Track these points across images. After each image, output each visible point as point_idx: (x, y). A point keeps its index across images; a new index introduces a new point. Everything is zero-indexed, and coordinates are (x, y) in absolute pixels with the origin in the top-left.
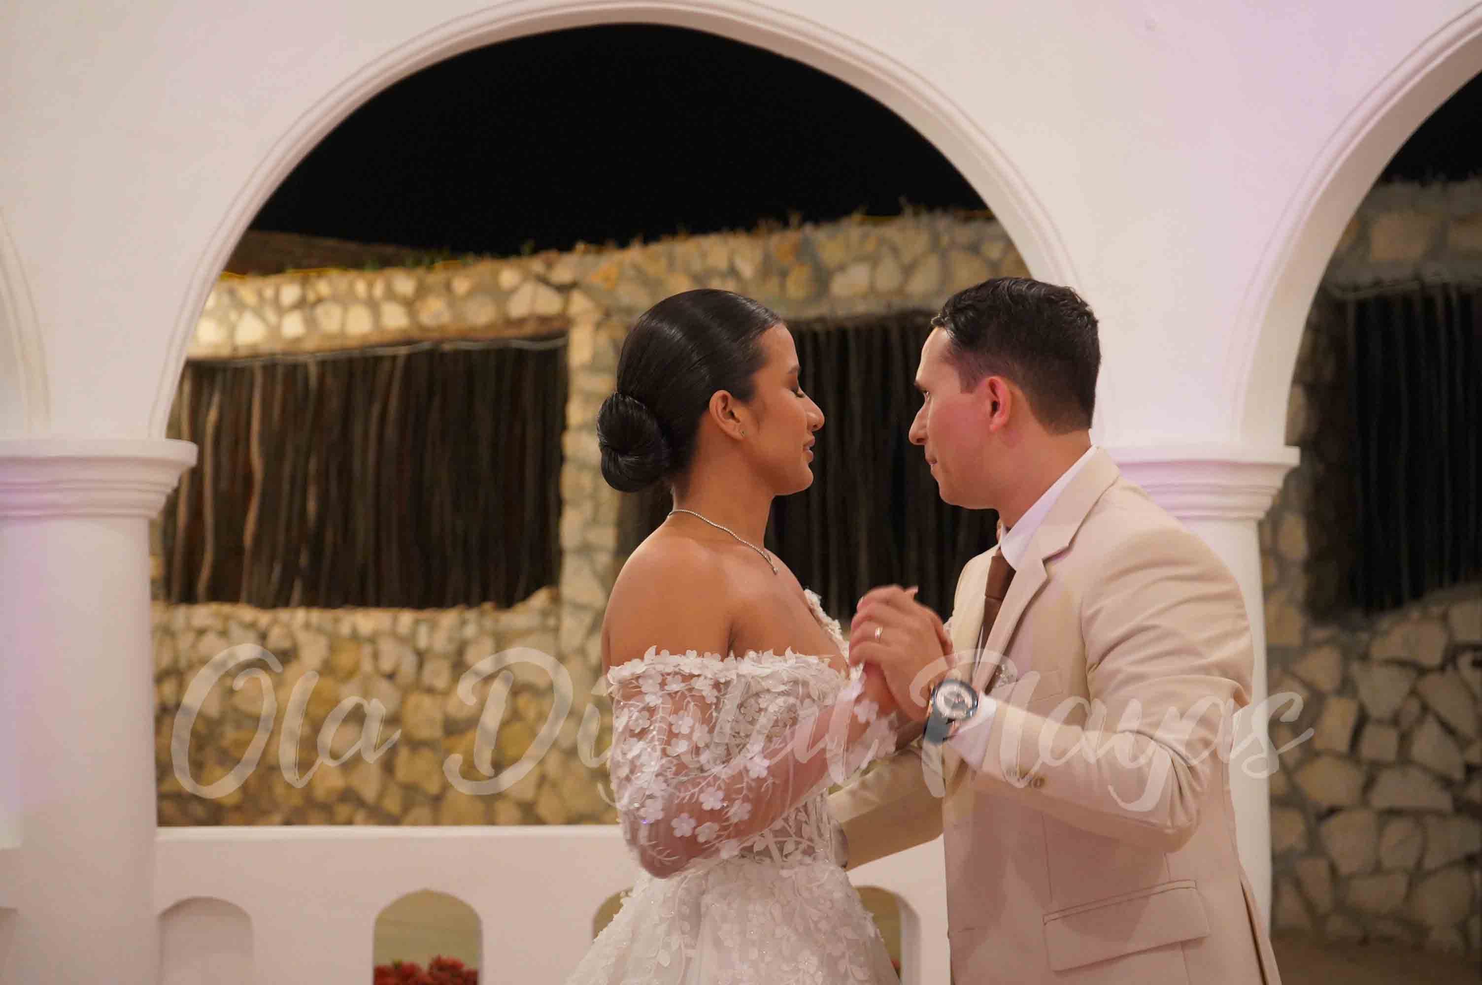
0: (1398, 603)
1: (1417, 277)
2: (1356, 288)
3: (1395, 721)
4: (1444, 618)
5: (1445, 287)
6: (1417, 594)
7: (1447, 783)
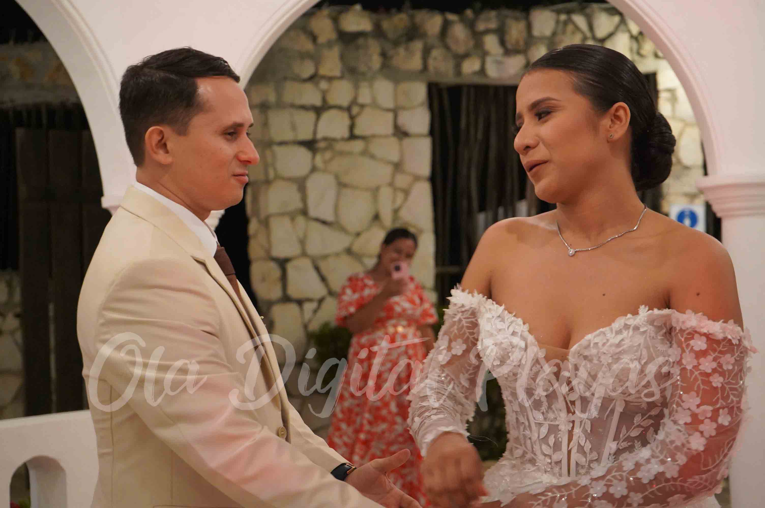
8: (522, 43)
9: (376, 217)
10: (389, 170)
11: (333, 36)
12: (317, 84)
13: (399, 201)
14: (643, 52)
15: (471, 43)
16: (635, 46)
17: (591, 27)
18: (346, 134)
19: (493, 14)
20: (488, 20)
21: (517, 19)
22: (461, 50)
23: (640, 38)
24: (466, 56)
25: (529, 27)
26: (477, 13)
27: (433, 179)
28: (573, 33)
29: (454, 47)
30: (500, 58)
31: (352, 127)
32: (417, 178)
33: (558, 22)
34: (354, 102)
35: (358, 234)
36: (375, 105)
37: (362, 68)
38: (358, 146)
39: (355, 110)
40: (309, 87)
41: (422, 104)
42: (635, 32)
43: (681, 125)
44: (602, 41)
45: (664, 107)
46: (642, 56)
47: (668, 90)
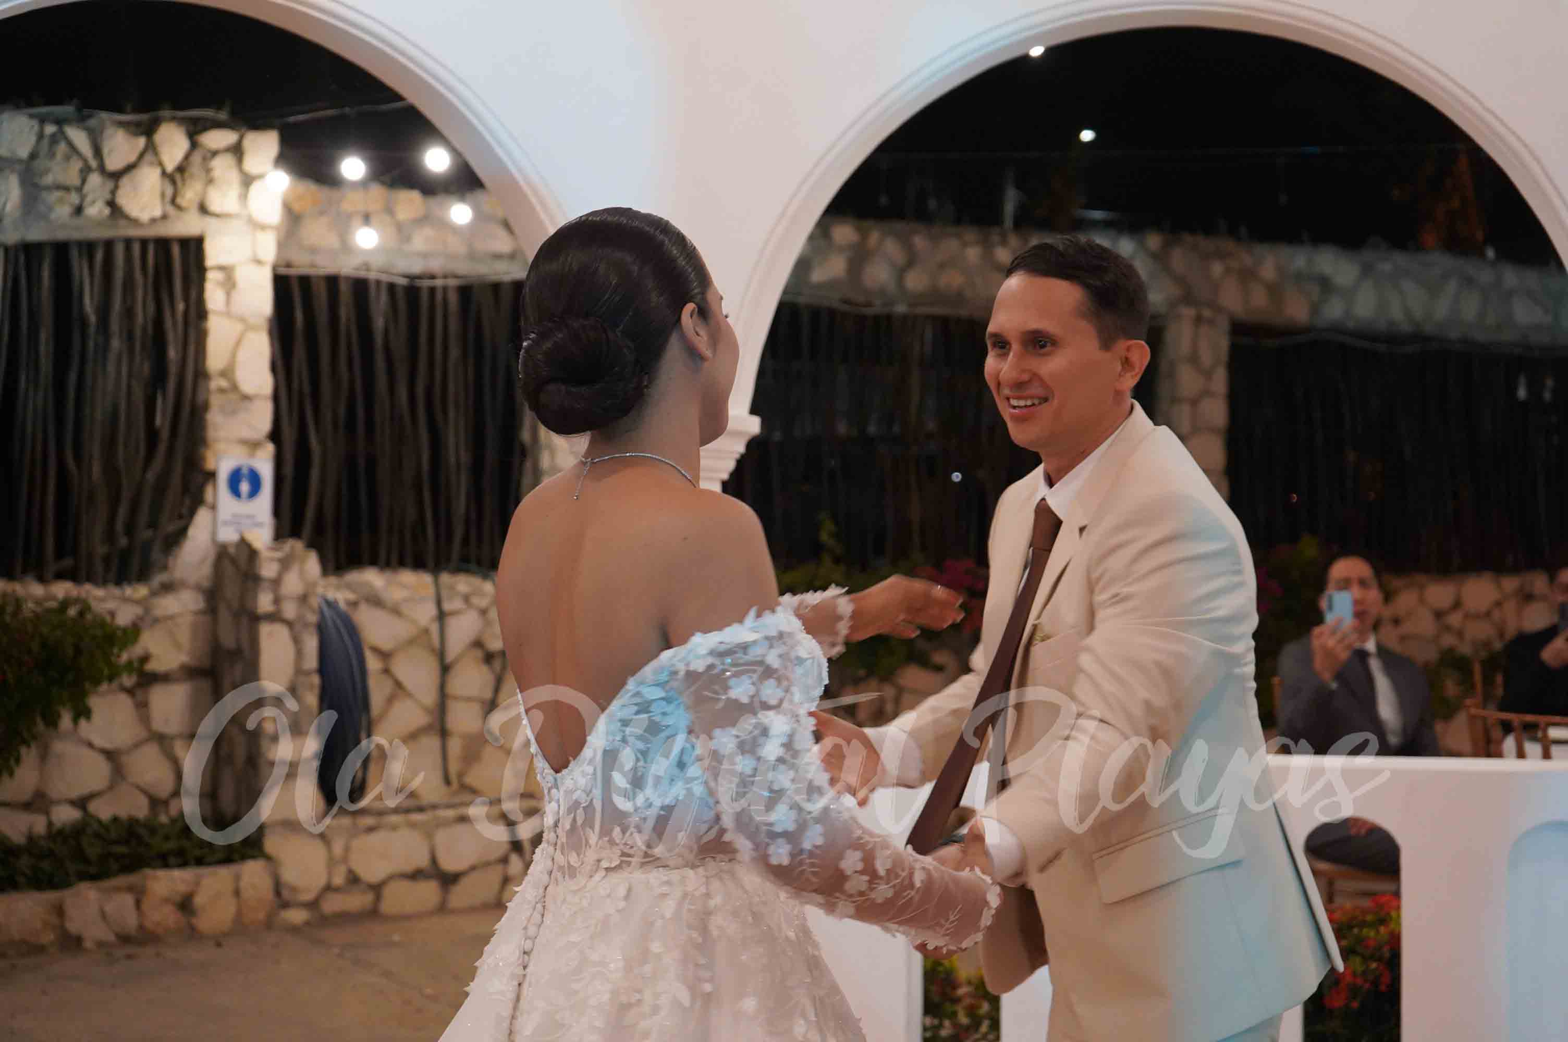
14: (179, 200)
16: (170, 190)
17: (98, 152)
23: (178, 177)
28: (67, 158)
33: (41, 136)
42: (170, 167)
43: (239, 327)
44: (116, 176)
45: (214, 296)
46: (179, 208)
47: (221, 268)
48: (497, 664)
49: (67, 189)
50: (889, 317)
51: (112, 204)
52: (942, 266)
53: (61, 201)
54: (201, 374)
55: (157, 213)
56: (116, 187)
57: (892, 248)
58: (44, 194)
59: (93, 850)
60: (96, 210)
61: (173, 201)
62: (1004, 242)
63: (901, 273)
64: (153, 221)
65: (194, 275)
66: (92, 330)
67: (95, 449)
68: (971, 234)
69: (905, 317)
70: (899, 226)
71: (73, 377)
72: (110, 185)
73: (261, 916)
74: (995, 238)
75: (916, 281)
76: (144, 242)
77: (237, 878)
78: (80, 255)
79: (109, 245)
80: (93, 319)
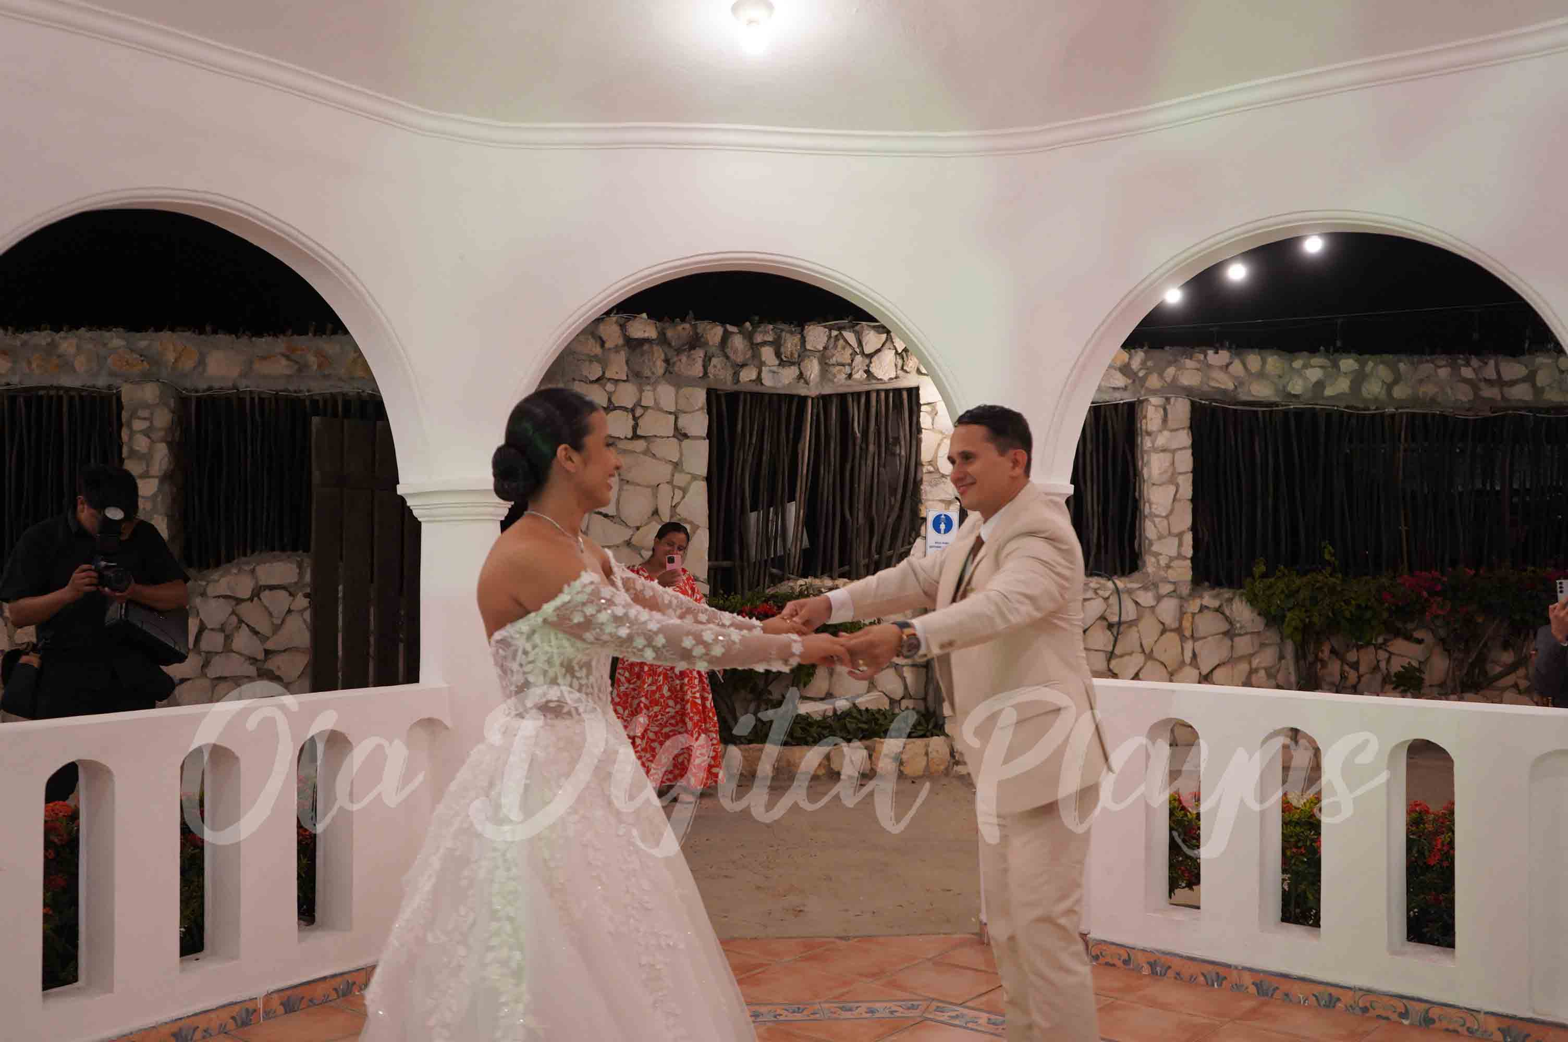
0: (218, 564)
1: (235, 387)
2: (197, 391)
3: (222, 629)
4: (253, 571)
5: (251, 392)
6: (229, 560)
7: (253, 660)
8: (796, 356)
9: (656, 512)
10: (670, 468)
11: (621, 342)
12: (604, 387)
13: (677, 499)
14: (905, 368)
15: (749, 354)
16: (900, 362)
17: (860, 343)
18: (630, 435)
19: (771, 327)
20: (766, 332)
21: (792, 333)
22: (740, 359)
23: (904, 354)
24: (743, 366)
25: (803, 341)
26: (755, 326)
27: (709, 479)
28: (844, 348)
29: (731, 355)
30: (775, 369)
31: (635, 428)
32: (695, 477)
33: (830, 337)
34: (638, 404)
35: (638, 528)
36: (658, 408)
37: (647, 373)
38: (640, 445)
39: (639, 412)
40: (596, 386)
41: (702, 408)
42: (900, 351)
43: (940, 436)
44: (870, 356)
45: (925, 420)
46: (906, 372)
47: (928, 404)
48: (1115, 630)
49: (843, 365)
50: (1382, 415)
51: (867, 372)
52: (1421, 381)
53: (840, 371)
54: (918, 464)
55: (893, 376)
56: (871, 362)
57: (1383, 372)
58: (831, 368)
59: (851, 726)
60: (859, 375)
61: (902, 369)
62: (1468, 364)
63: (1389, 387)
64: (891, 379)
65: (915, 408)
66: (859, 441)
67: (860, 505)
68: (1442, 360)
69: (1392, 416)
70: (1387, 357)
71: (848, 467)
72: (867, 361)
73: (942, 767)
74: (1460, 362)
75: (1400, 392)
76: (887, 391)
77: (927, 746)
78: (853, 401)
79: (868, 393)
80: (858, 435)
